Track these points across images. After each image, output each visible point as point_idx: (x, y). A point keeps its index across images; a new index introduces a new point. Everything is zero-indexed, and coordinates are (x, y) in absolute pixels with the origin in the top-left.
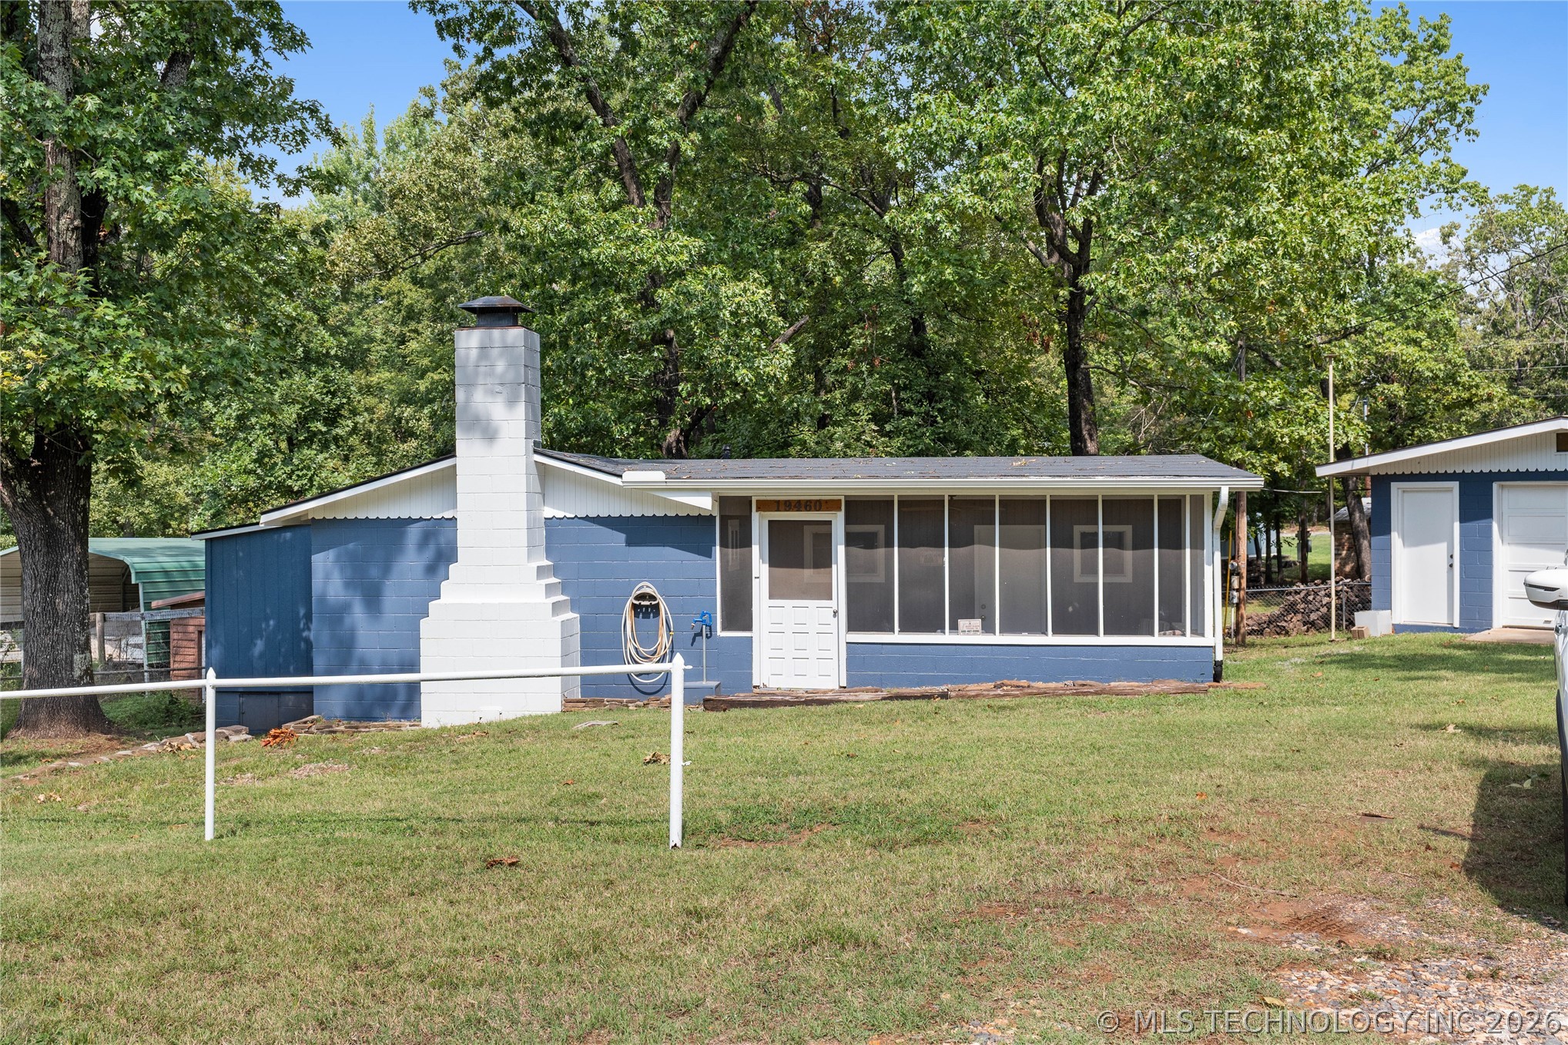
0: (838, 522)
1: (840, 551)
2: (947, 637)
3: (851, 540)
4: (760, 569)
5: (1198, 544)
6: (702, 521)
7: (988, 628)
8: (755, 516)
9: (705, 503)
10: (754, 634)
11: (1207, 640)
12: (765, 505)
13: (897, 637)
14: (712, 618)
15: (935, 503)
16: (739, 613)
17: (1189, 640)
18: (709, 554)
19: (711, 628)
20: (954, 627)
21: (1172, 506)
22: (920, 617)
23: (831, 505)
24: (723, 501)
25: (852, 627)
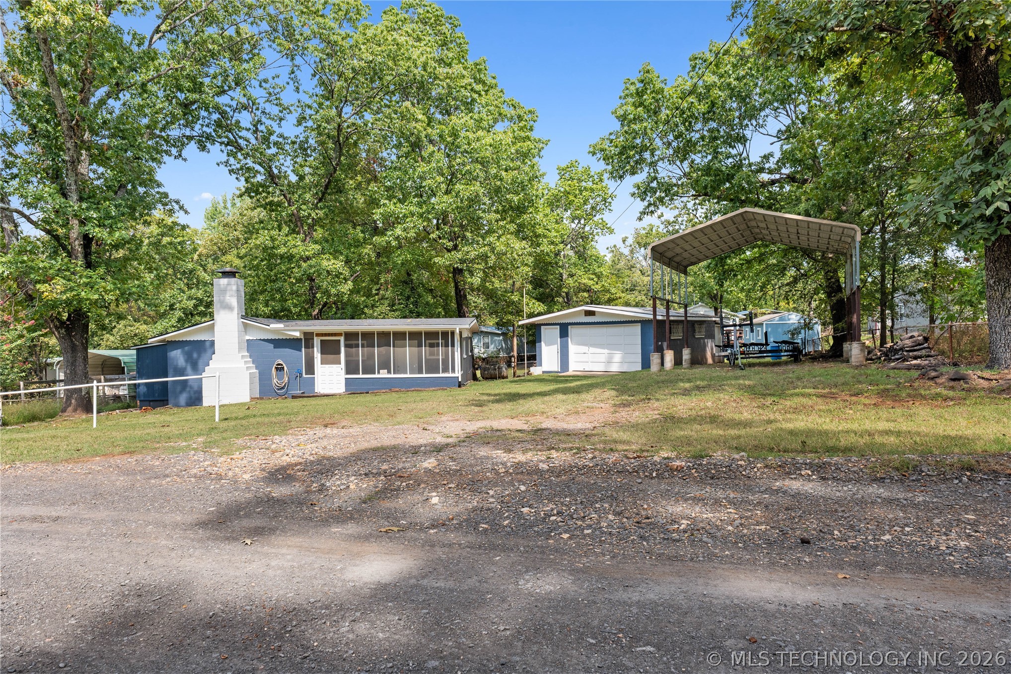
0: (342, 339)
1: (343, 349)
2: (376, 376)
3: (346, 346)
4: (317, 356)
5: (453, 345)
6: (298, 340)
7: (389, 372)
8: (315, 338)
9: (297, 334)
10: (315, 376)
11: (456, 375)
12: (318, 335)
13: (361, 376)
14: (301, 370)
15: (372, 334)
16: (310, 369)
17: (450, 375)
18: (301, 351)
19: (301, 374)
20: (379, 373)
21: (445, 334)
22: (369, 369)
23: (340, 334)
24: (305, 334)
25: (348, 373)
